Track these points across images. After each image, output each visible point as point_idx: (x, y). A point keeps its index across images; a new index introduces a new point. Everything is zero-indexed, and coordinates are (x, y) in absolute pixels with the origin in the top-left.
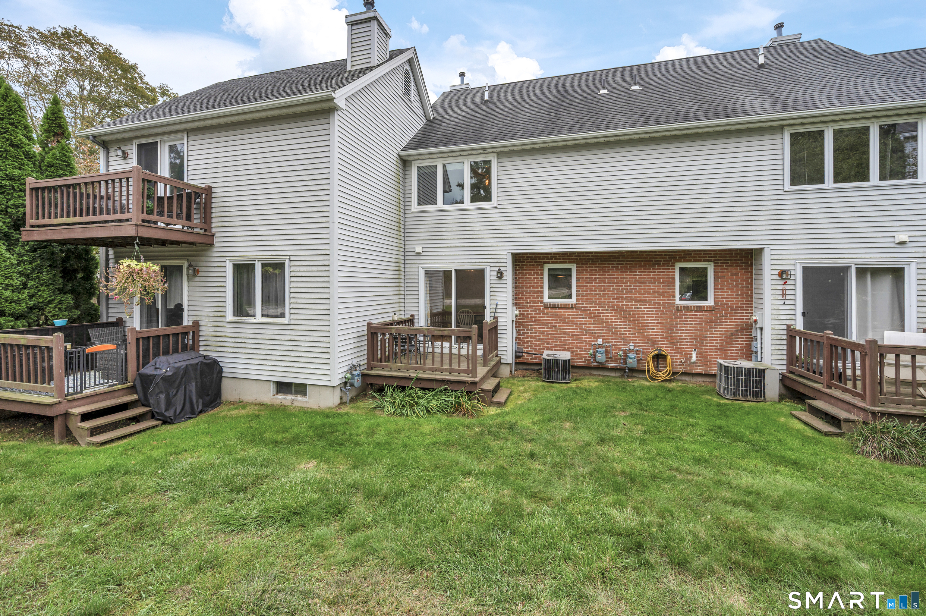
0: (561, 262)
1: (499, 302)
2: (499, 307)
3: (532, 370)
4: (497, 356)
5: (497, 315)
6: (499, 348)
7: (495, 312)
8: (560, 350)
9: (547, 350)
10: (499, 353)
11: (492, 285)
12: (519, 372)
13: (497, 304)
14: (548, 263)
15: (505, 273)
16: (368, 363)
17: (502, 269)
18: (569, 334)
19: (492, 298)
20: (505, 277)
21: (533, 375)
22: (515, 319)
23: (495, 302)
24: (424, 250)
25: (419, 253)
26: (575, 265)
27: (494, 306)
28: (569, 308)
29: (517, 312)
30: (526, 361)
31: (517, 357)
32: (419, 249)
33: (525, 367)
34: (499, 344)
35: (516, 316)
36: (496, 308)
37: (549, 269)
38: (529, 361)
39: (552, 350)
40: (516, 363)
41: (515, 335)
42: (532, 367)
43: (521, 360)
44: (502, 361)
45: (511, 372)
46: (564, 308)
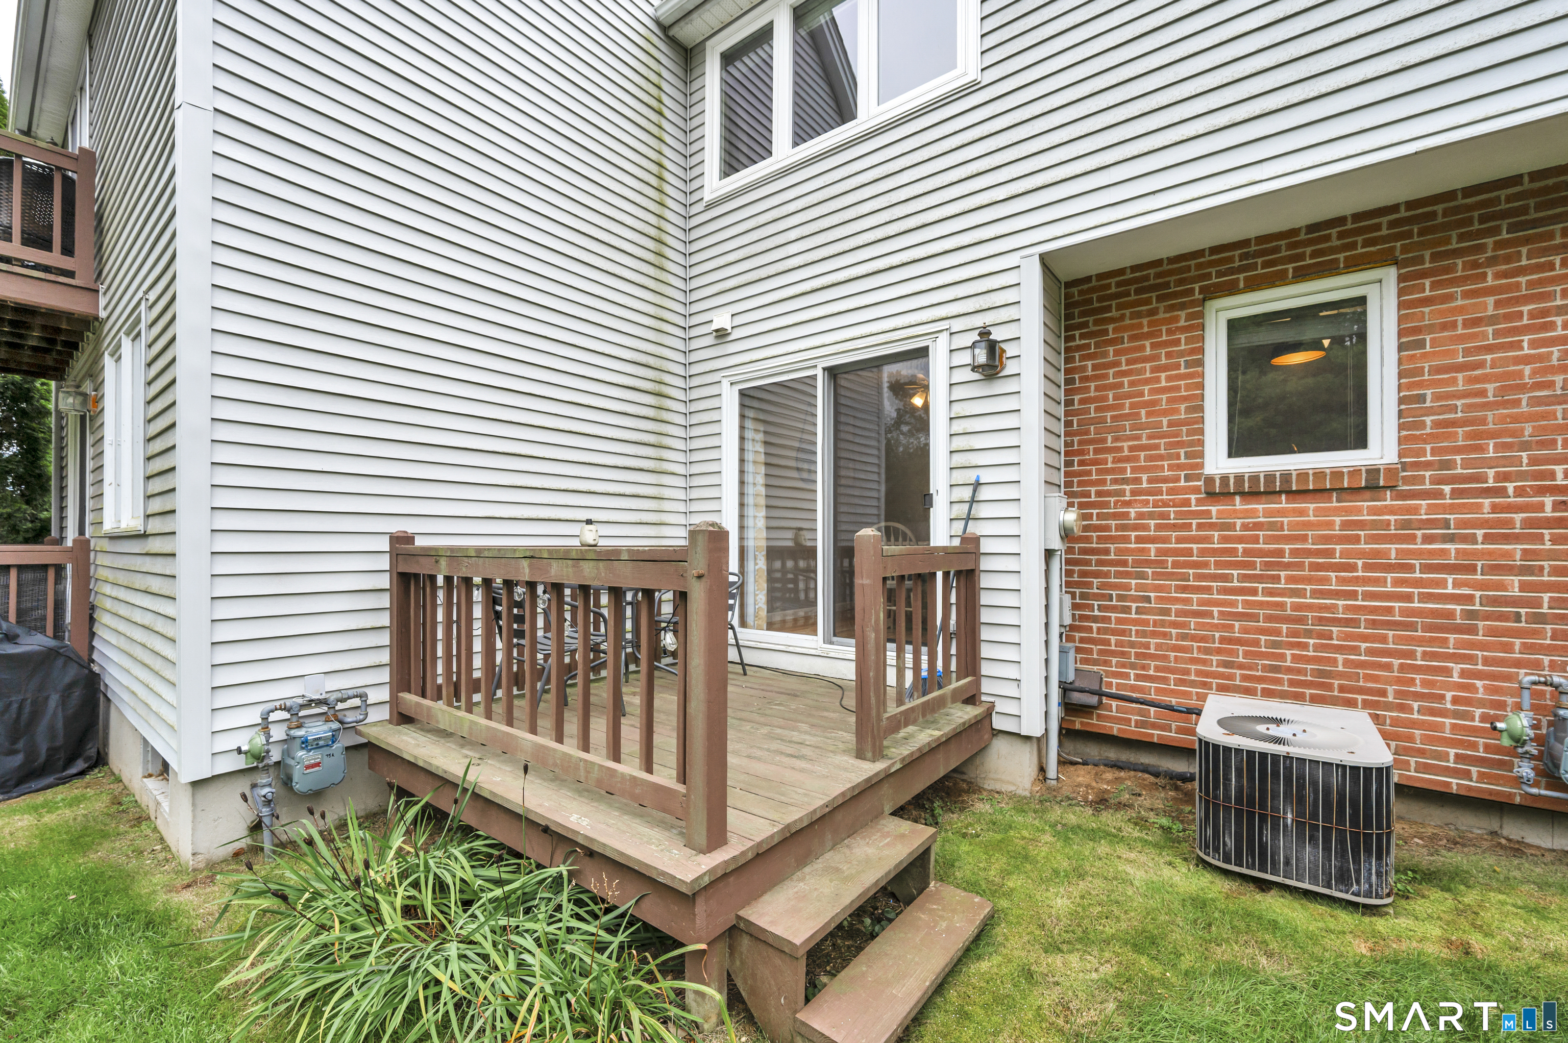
0: (1302, 275)
1: (986, 476)
2: (985, 493)
3: (1146, 770)
4: (972, 699)
5: (975, 529)
6: (986, 669)
7: (968, 518)
8: (1298, 698)
9: (1222, 689)
10: (987, 687)
11: (958, 409)
12: (1082, 776)
13: (977, 485)
14: (1231, 289)
15: (1010, 350)
16: (394, 702)
17: (997, 334)
18: (1348, 622)
19: (958, 459)
20: (1011, 368)
21: (1146, 801)
22: (1056, 543)
23: (970, 476)
24: (739, 320)
25: (721, 334)
26: (1390, 274)
27: (966, 493)
28: (1354, 491)
29: (1071, 517)
30: (1115, 729)
31: (1070, 708)
32: (722, 320)
33: (1112, 754)
34: (986, 651)
35: (1066, 534)
36: (973, 501)
37: (1234, 326)
38: (1132, 730)
39: (1249, 692)
40: (1066, 733)
41: (1061, 612)
42: (1146, 759)
43: (1094, 723)
44: (999, 723)
45: (1042, 769)
46: (1320, 492)
